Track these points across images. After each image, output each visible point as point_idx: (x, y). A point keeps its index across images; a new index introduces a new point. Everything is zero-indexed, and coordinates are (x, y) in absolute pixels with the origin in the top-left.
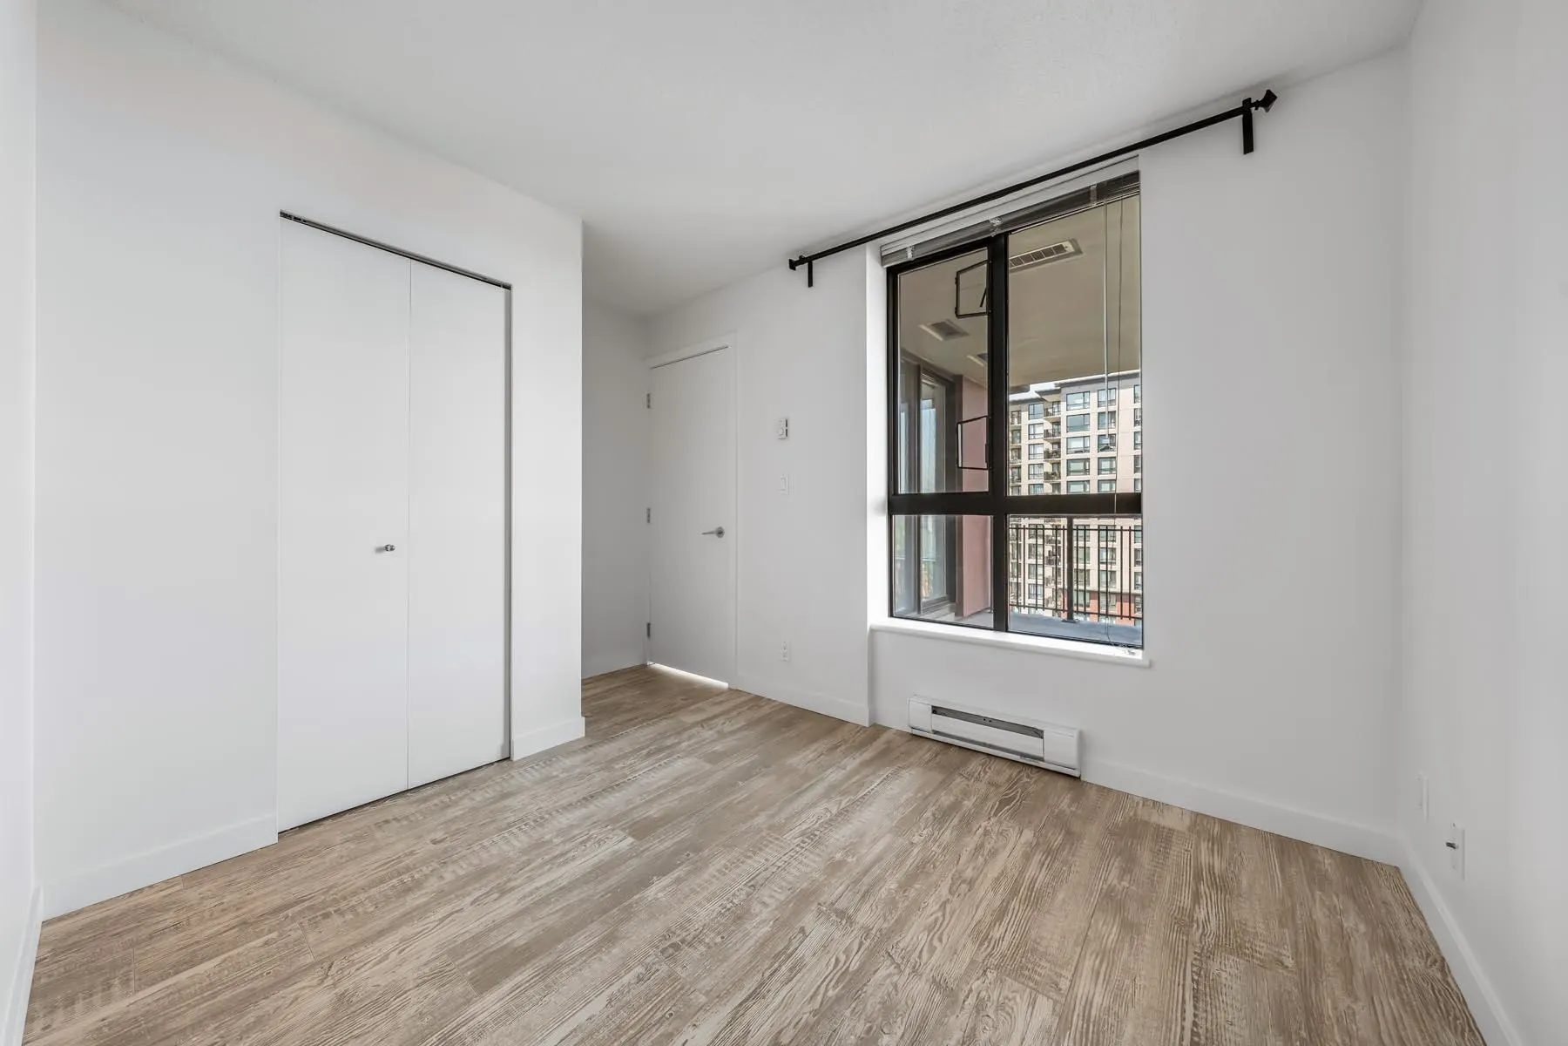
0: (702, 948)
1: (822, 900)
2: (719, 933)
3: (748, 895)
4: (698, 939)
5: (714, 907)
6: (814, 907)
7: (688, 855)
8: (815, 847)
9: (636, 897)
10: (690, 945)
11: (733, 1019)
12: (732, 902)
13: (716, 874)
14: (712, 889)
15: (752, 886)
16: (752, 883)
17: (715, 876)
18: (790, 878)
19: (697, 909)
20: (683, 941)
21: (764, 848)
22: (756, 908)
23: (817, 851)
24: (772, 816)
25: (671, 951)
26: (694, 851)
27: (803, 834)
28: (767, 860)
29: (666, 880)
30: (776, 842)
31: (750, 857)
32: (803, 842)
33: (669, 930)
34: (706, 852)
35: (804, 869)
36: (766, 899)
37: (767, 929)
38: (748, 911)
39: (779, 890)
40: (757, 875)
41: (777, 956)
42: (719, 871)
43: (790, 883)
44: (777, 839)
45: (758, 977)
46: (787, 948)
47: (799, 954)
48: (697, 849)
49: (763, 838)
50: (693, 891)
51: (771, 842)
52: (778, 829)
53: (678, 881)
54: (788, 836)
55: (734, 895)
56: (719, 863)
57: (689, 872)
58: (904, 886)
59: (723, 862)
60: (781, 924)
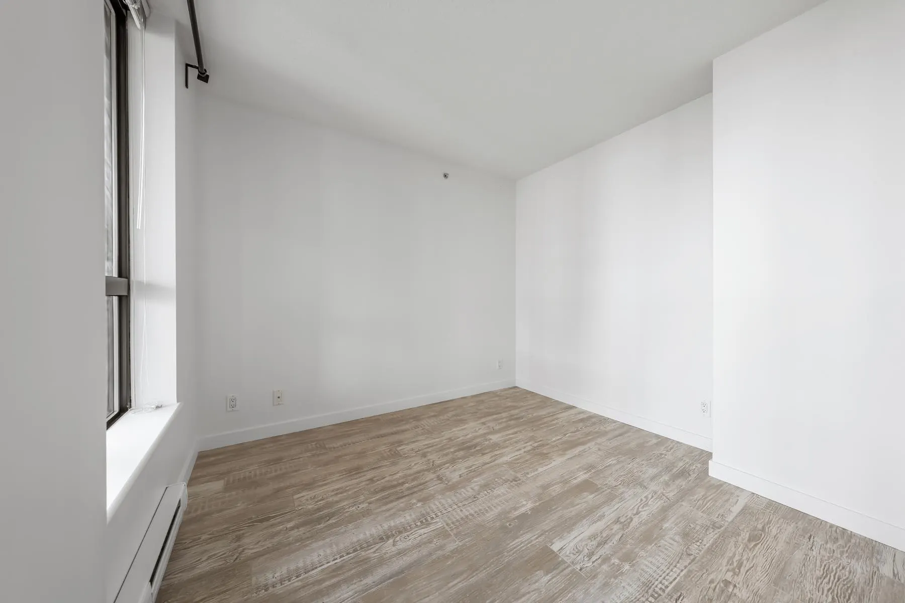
0: (504, 478)
1: (445, 485)
2: (496, 482)
3: (479, 494)
4: (506, 481)
5: (497, 492)
6: (450, 483)
7: (510, 525)
8: (428, 514)
9: (537, 504)
10: (509, 480)
11: (495, 460)
12: (488, 492)
13: (493, 508)
14: (496, 501)
15: (475, 498)
16: (475, 499)
17: (494, 507)
18: (454, 498)
19: (505, 492)
20: (511, 482)
21: (460, 519)
22: (476, 488)
23: (428, 510)
24: (441, 548)
25: (517, 479)
26: (506, 527)
27: (429, 524)
28: (461, 511)
29: (523, 510)
30: (450, 522)
31: (472, 515)
32: (432, 518)
33: (518, 486)
34: (498, 524)
35: (443, 501)
36: (471, 490)
37: (475, 479)
38: (481, 487)
39: (462, 493)
40: (470, 503)
41: (475, 471)
42: (492, 510)
43: (455, 496)
44: (447, 525)
45: (483, 467)
46: (469, 473)
47: (466, 470)
48: (503, 528)
49: (457, 528)
50: (507, 501)
51: (453, 523)
52: (443, 534)
53: (515, 509)
54: (440, 525)
55: (486, 495)
56: (490, 515)
57: (509, 512)
58: (403, 483)
59: (488, 515)
60: (469, 480)
